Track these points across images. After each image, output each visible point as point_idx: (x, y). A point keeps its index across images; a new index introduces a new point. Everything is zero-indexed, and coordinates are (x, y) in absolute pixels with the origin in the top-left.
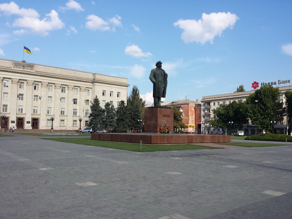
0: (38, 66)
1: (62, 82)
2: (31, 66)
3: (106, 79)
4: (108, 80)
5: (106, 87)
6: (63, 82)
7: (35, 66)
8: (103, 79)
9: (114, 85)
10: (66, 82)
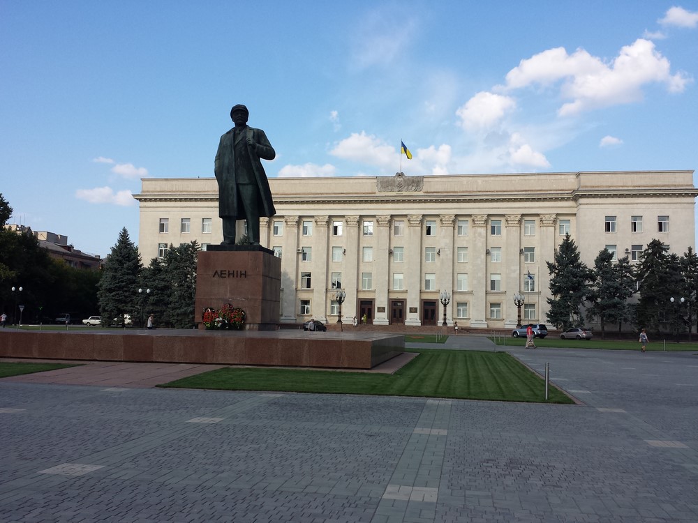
0: (430, 180)
1: (489, 208)
2: (417, 182)
3: (615, 184)
4: (620, 184)
5: (617, 206)
6: (492, 208)
7: (425, 180)
8: (604, 184)
9: (641, 196)
10: (499, 208)
